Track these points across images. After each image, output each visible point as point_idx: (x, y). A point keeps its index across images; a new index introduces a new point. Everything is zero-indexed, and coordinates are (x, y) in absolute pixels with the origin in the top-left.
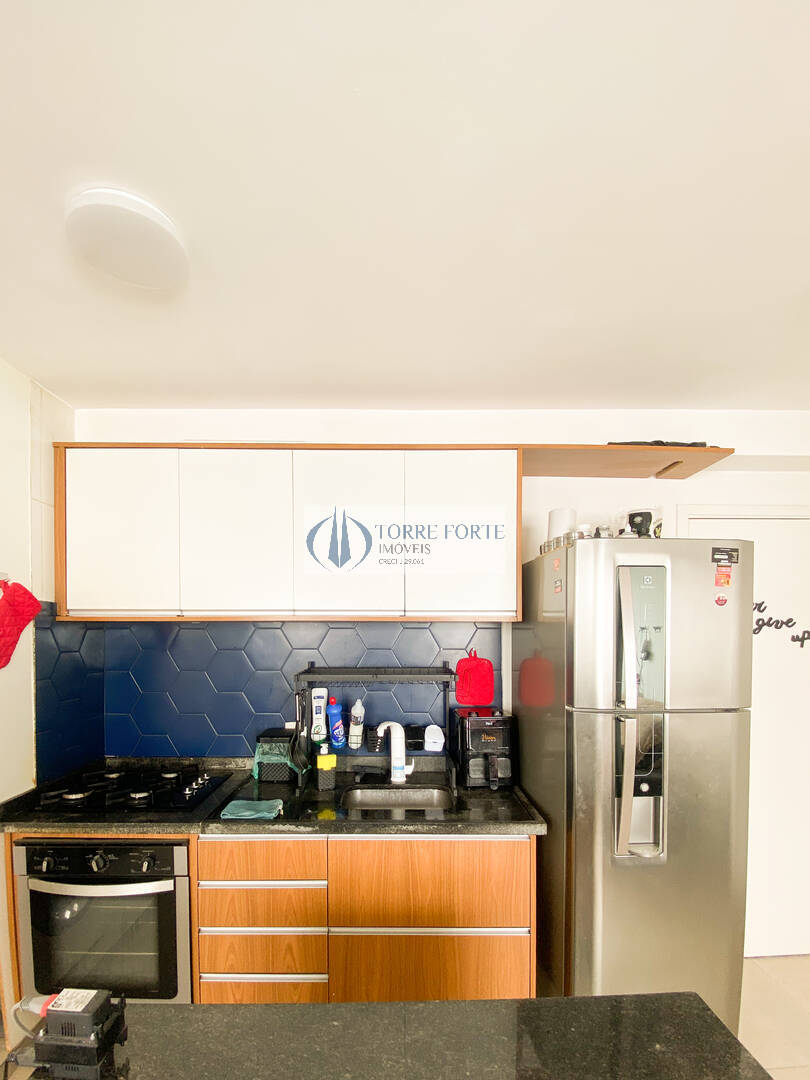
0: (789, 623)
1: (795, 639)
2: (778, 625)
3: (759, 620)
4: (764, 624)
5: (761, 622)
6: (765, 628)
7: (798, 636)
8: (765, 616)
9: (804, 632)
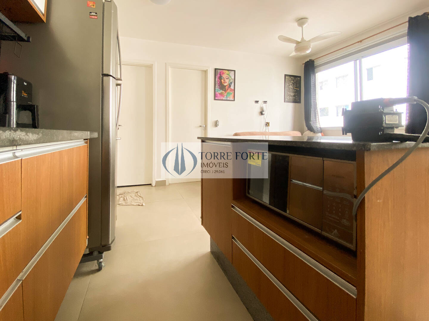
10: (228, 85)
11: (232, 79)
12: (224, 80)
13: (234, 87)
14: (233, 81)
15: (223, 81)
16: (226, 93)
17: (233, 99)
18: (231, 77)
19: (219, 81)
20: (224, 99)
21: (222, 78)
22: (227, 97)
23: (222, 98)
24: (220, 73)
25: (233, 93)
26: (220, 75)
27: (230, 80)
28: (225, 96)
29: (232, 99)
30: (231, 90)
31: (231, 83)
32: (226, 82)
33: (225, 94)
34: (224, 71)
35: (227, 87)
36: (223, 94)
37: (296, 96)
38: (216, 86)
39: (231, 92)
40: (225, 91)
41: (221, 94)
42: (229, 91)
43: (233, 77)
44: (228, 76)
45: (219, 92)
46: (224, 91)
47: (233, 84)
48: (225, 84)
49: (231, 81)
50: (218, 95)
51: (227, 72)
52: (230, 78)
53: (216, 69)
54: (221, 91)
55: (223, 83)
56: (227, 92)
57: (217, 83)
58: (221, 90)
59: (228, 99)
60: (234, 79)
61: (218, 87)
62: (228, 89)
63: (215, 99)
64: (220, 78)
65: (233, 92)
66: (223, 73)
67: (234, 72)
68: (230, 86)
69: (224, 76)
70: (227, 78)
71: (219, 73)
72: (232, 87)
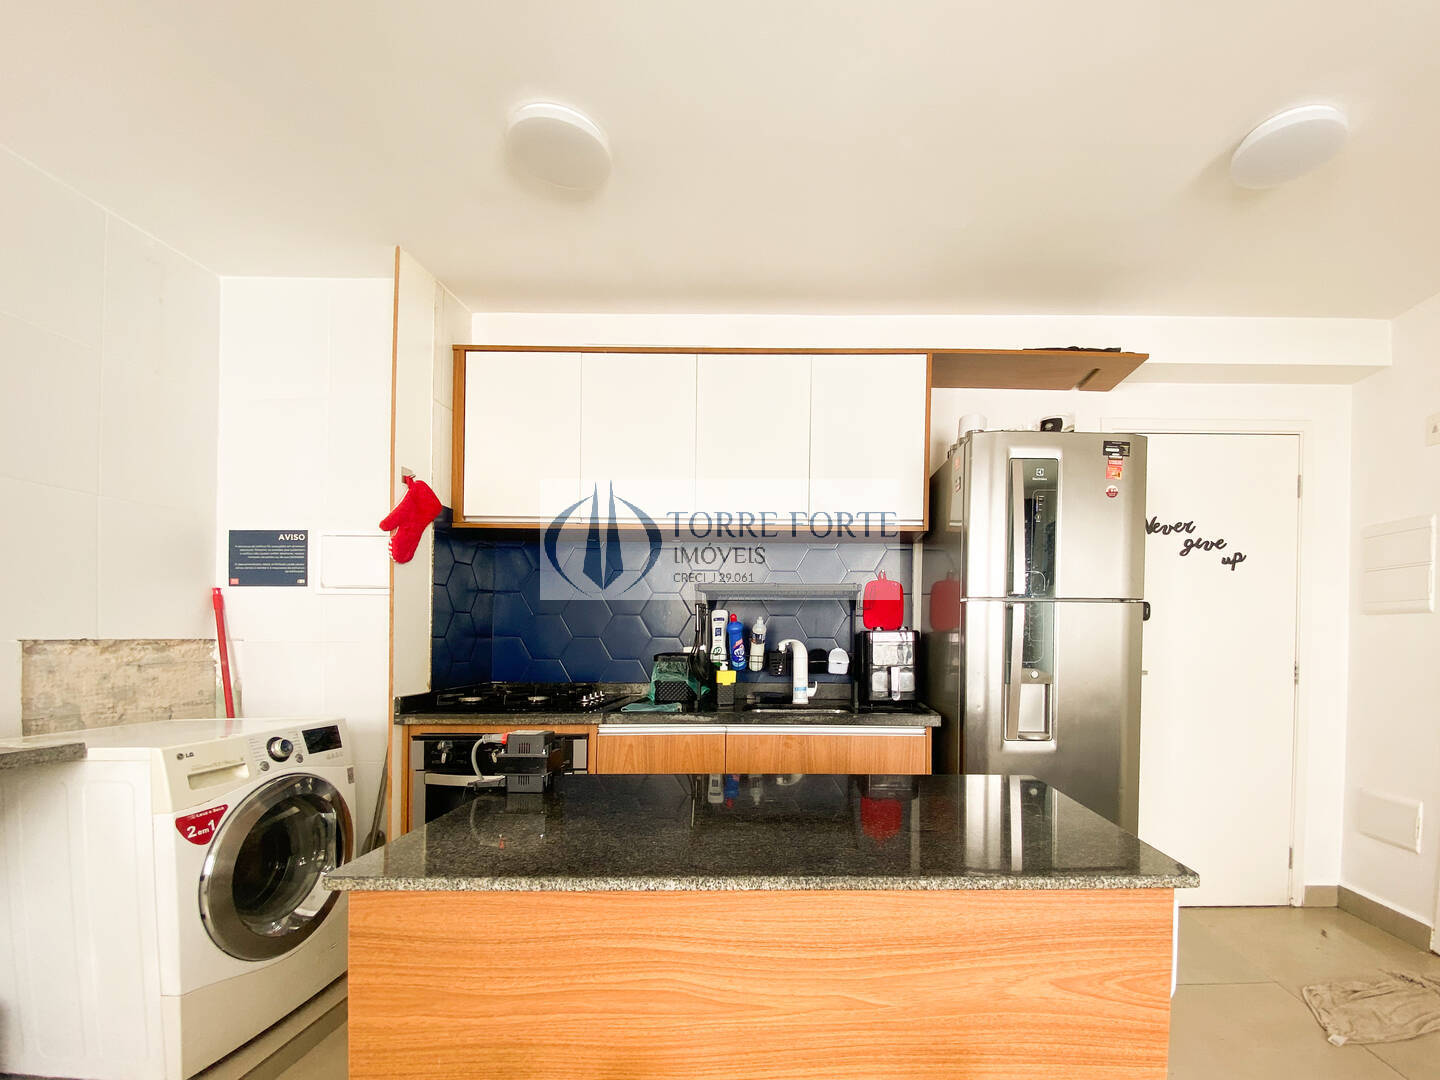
0: (1220, 544)
1: (1225, 561)
2: (1208, 546)
3: (1187, 541)
4: (1192, 545)
5: (1189, 544)
6: (1194, 549)
7: (1229, 559)
8: (1194, 537)
9: (1236, 554)
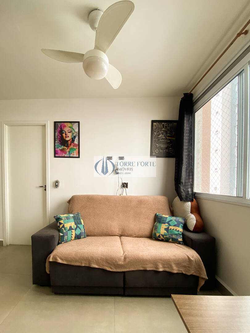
10: (71, 140)
11: (75, 132)
12: (66, 134)
13: (78, 141)
14: (78, 134)
15: (64, 135)
16: (69, 149)
17: (78, 156)
18: (74, 130)
19: (60, 136)
20: (66, 156)
21: (64, 132)
22: (69, 154)
23: (64, 155)
24: (61, 126)
25: (78, 149)
26: (61, 128)
27: (73, 134)
28: (68, 153)
29: (76, 155)
30: (75, 145)
31: (75, 137)
32: (69, 137)
33: (68, 151)
34: (66, 124)
35: (69, 142)
36: (65, 150)
37: (170, 149)
38: (56, 142)
39: (75, 148)
40: (68, 146)
41: (62, 150)
42: (72, 146)
43: (77, 130)
44: (71, 130)
45: (60, 148)
46: (65, 146)
47: (77, 138)
48: (67, 139)
49: (75, 135)
50: (59, 152)
51: (69, 125)
52: (73, 132)
53: (55, 123)
54: (63, 147)
55: (65, 138)
56: (70, 147)
57: (57, 138)
58: (62, 145)
59: (71, 155)
60: (78, 132)
61: (58, 143)
62: (71, 145)
63: (55, 157)
64: (61, 132)
65: (78, 147)
66: (65, 126)
67: (78, 123)
68: (73, 140)
69: (66, 129)
70: (69, 131)
71: (59, 127)
72: (76, 142)
